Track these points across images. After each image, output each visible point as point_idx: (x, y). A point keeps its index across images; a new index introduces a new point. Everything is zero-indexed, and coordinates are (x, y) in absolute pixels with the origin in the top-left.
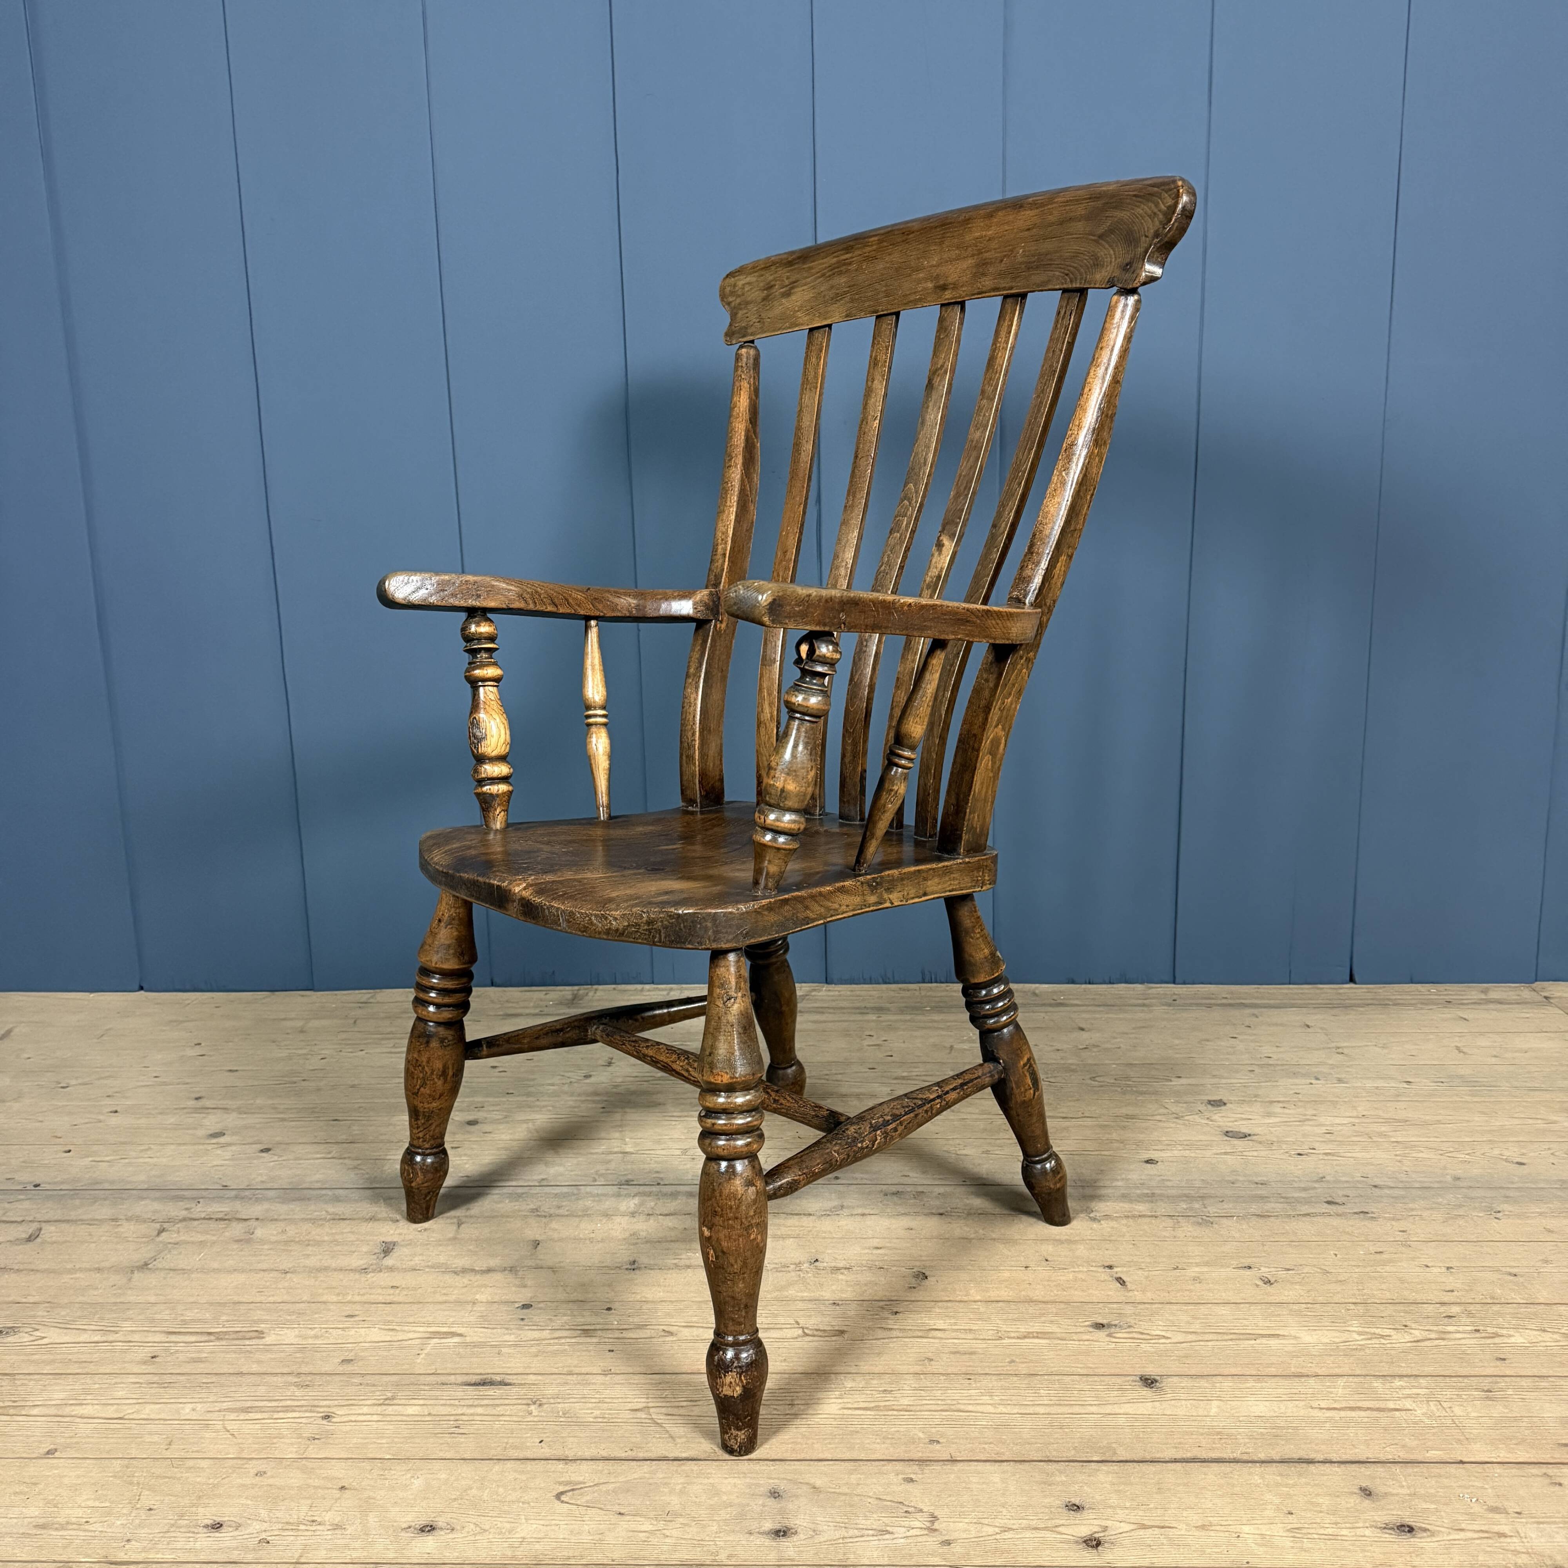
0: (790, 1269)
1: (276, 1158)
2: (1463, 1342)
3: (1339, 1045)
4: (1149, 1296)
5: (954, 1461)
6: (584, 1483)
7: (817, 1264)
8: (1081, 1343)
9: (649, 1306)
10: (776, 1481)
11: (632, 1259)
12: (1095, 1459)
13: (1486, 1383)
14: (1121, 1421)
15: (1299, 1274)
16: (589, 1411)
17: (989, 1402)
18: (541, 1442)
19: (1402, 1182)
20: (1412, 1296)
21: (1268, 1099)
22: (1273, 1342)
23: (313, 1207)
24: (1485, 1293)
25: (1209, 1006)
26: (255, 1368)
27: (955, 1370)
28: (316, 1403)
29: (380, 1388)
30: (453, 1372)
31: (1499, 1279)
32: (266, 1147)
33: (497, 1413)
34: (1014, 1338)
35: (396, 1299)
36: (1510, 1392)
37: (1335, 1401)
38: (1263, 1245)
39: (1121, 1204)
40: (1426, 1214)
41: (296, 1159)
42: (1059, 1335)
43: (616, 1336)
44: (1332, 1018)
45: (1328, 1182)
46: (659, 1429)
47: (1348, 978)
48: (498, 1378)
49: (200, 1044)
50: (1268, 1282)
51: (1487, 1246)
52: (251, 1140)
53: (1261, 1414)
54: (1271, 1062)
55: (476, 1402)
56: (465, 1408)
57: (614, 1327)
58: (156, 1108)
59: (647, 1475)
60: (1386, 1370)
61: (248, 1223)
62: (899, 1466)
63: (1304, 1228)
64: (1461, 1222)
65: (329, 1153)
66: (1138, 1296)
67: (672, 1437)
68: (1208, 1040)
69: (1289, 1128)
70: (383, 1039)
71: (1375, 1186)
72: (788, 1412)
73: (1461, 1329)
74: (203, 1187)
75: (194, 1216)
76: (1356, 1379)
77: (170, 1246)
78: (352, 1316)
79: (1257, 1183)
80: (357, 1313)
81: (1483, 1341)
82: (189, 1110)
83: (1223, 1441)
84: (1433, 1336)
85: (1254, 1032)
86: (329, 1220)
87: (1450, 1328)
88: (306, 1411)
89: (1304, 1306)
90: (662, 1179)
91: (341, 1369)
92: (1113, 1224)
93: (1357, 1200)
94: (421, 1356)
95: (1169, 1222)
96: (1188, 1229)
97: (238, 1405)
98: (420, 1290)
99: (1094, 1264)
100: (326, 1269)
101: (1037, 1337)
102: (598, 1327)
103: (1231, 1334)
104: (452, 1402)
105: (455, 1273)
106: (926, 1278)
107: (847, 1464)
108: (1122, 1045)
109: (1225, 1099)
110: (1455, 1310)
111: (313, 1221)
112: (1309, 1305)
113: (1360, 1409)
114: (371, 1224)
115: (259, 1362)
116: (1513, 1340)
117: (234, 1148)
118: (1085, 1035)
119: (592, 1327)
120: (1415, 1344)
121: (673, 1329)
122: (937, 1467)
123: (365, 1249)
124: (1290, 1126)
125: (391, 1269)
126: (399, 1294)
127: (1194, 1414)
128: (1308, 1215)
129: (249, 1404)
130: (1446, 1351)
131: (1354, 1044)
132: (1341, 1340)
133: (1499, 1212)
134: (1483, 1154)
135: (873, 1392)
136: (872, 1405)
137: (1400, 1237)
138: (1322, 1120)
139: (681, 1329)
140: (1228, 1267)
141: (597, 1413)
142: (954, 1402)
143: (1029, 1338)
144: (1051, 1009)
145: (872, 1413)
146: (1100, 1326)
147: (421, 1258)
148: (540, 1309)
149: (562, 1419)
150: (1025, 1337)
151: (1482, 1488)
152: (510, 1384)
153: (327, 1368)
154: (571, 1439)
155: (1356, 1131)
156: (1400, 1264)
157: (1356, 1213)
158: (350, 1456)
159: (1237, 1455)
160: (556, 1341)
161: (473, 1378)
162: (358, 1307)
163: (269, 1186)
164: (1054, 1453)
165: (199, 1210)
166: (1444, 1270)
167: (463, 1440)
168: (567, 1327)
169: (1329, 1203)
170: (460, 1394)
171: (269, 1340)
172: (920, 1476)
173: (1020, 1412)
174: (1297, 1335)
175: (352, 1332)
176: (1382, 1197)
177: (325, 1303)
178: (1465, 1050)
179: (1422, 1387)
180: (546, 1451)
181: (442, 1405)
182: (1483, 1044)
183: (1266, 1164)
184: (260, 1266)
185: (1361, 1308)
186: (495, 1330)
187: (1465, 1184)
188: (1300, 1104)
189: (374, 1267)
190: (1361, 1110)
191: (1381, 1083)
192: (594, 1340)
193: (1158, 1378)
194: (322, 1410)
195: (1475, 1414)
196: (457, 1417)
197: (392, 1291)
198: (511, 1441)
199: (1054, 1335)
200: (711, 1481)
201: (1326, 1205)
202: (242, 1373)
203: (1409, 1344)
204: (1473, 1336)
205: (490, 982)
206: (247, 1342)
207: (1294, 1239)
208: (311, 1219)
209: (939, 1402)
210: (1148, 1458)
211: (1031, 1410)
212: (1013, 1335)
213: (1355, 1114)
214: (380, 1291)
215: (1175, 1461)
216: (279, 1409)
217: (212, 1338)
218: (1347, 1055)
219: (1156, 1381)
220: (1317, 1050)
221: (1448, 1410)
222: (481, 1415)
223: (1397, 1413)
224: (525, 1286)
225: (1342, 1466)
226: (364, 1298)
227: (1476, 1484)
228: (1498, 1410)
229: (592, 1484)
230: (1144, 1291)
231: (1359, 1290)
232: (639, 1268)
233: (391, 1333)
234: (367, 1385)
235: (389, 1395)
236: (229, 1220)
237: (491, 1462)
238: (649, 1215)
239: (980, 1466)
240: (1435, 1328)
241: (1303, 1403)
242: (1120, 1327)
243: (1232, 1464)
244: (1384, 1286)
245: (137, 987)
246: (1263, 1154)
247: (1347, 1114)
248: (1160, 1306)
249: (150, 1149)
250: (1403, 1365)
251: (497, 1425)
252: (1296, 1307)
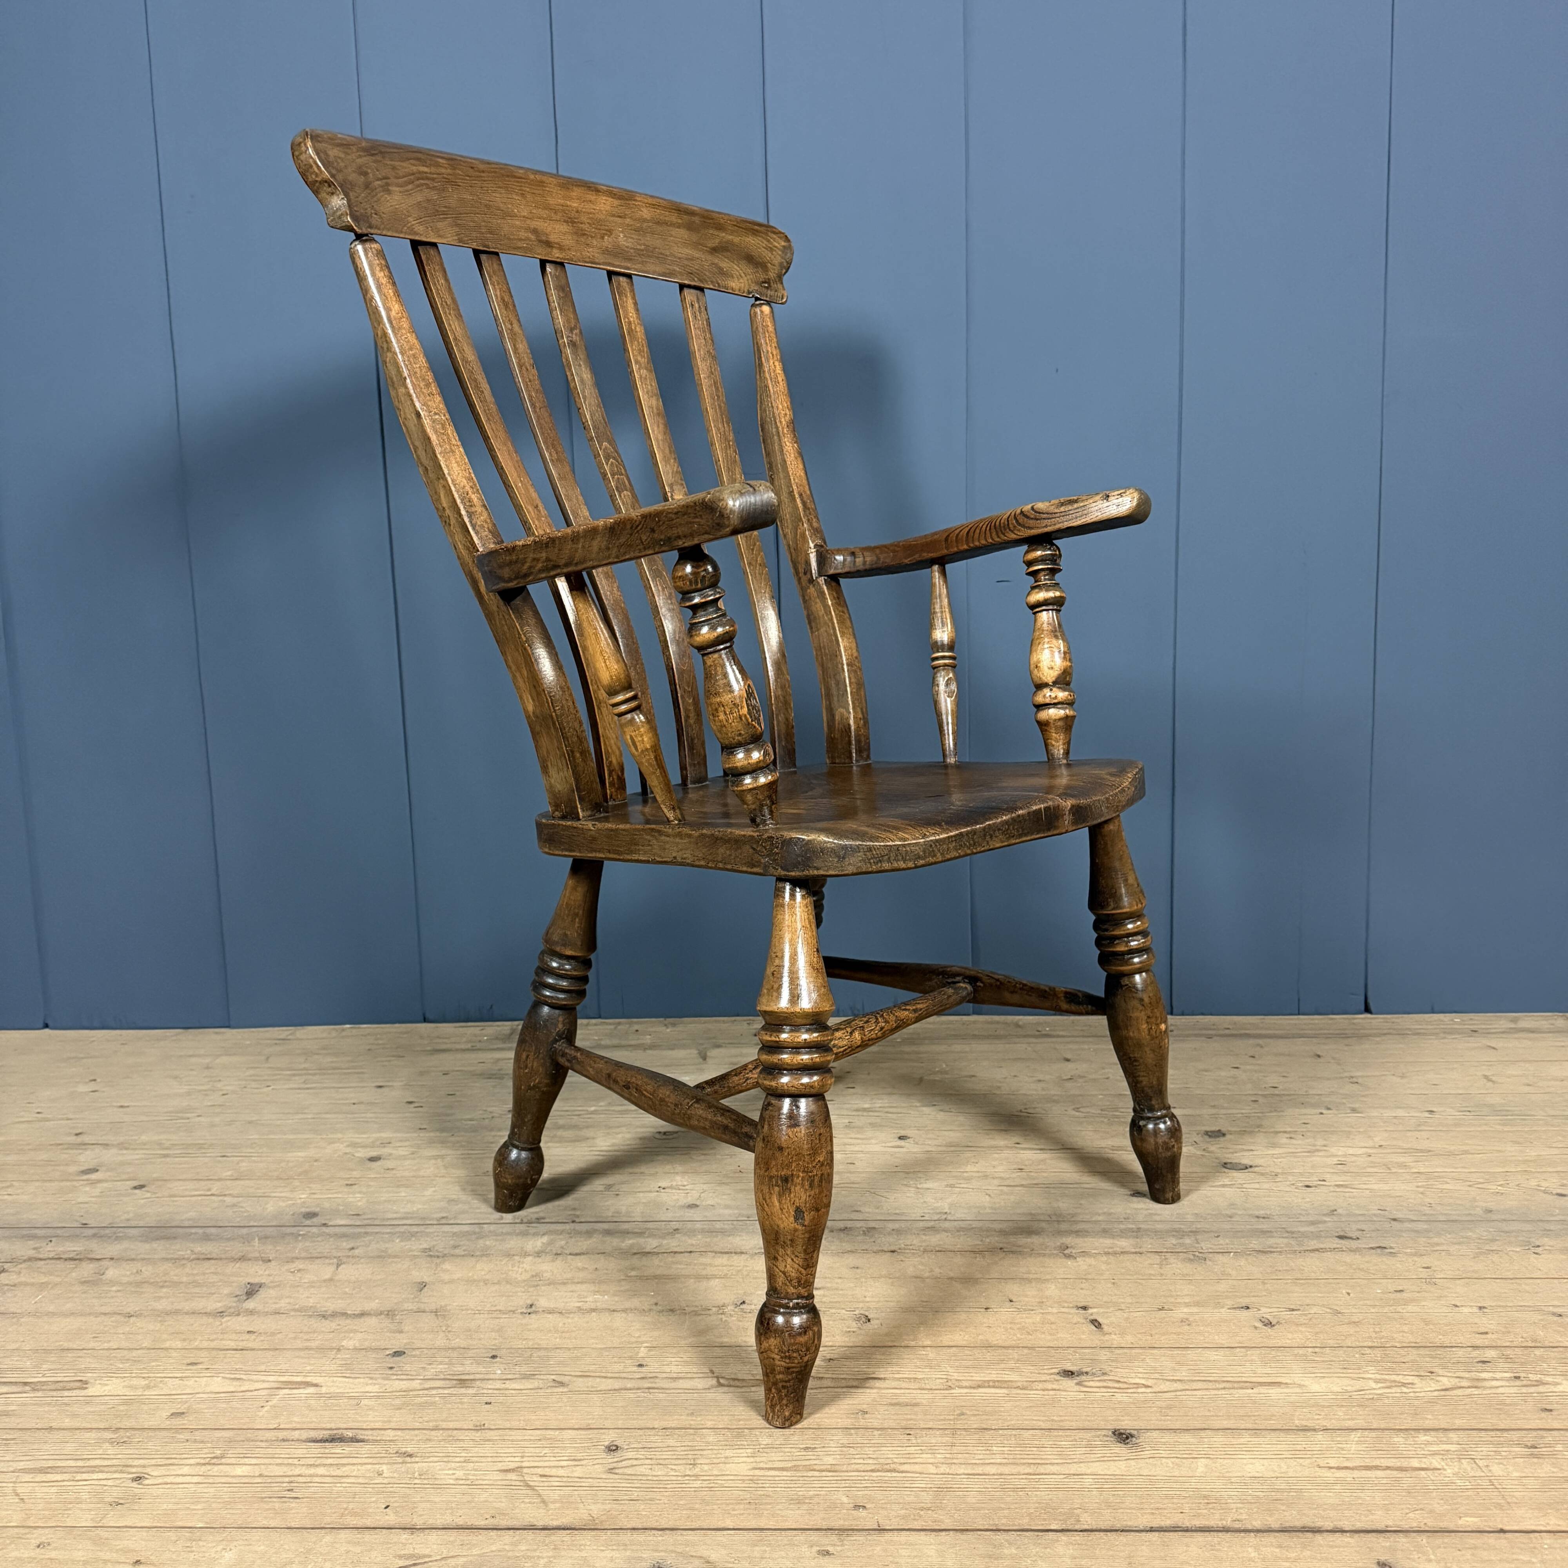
0: (711, 1312)
1: (149, 1195)
2: (1501, 1390)
3: (1352, 1074)
4: (1129, 1339)
5: (881, 1530)
6: (430, 1556)
7: (742, 1306)
8: (1045, 1393)
9: (542, 1353)
10: (662, 1554)
11: (529, 1302)
12: (1052, 1528)
13: (1530, 1438)
14: (1088, 1481)
15: (1305, 1315)
16: (451, 1472)
17: (931, 1461)
18: (387, 1507)
19: (1424, 1215)
20: (1439, 1339)
21: (1273, 1130)
22: (1274, 1392)
23: (178, 1246)
24: (1525, 1335)
25: (1210, 1037)
26: (67, 1423)
27: (892, 1424)
28: (130, 1462)
29: (209, 1445)
30: (298, 1426)
31: (1542, 1320)
32: (141, 1183)
33: (341, 1474)
34: (966, 1387)
35: (250, 1345)
36: (1559, 1447)
37: (1348, 1459)
38: (1264, 1283)
39: (1101, 1240)
40: (1453, 1249)
41: (171, 1196)
42: (1019, 1384)
43: (498, 1386)
44: (1346, 1048)
45: (1340, 1215)
46: (529, 1492)
47: (1363, 1008)
48: (350, 1434)
49: (95, 1080)
50: (1269, 1324)
51: (1526, 1284)
52: (124, 1177)
53: (1257, 1475)
54: (1277, 1092)
55: (319, 1461)
56: (304, 1468)
57: (497, 1377)
58: (29, 1144)
59: (507, 1547)
60: (1408, 1423)
61: (102, 1263)
62: (814, 1536)
63: (1311, 1264)
64: (1495, 1258)
65: (209, 1190)
66: (1115, 1339)
67: (544, 1502)
68: (1206, 1071)
69: (1296, 1160)
70: (294, 1075)
71: (1395, 1220)
72: (688, 1473)
73: (1498, 1375)
74: (60, 1225)
75: (41, 1256)
76: (1374, 1434)
77: (6, 1288)
78: (196, 1364)
79: (1258, 1217)
80: (201, 1360)
81: (1524, 1390)
82: (66, 1146)
83: (1210, 1506)
84: (1465, 1383)
85: (1259, 1062)
86: (193, 1260)
87: (1484, 1375)
88: (115, 1472)
89: (1310, 1350)
90: (578, 1216)
91: (168, 1422)
92: (1091, 1261)
93: (1374, 1234)
94: (266, 1409)
95: (1156, 1259)
96: (1176, 1266)
97: (39, 1464)
98: (279, 1336)
99: (1066, 1305)
100: (177, 1312)
101: (994, 1387)
102: (478, 1376)
103: (1224, 1381)
104: (290, 1461)
105: (324, 1316)
106: (869, 1320)
107: (751, 1533)
108: (1110, 1075)
109: (1224, 1130)
110: (1490, 1354)
111: (175, 1260)
112: (1317, 1350)
113: (1377, 1468)
114: (238, 1265)
115: (74, 1416)
116: (1560, 1388)
117: (105, 1185)
118: (1070, 1065)
119: (471, 1377)
120: (1443, 1393)
121: (565, 1379)
122: (860, 1538)
123: (226, 1291)
124: (1299, 1157)
125: (251, 1312)
126: (254, 1340)
127: (1176, 1474)
128: (1317, 1250)
129: (50, 1464)
130: (1480, 1401)
131: (1369, 1074)
132: (1354, 1389)
133: (1538, 1246)
134: (1518, 1185)
135: (793, 1450)
136: (790, 1465)
137: (1424, 1274)
138: (1333, 1150)
139: (575, 1379)
140: (1223, 1307)
141: (460, 1474)
142: (889, 1461)
143: (984, 1387)
144: (1034, 1040)
145: (789, 1474)
146: (1069, 1374)
147: (287, 1300)
148: (415, 1356)
149: (416, 1481)
150: (979, 1387)
151: (1529, 1562)
152: (362, 1441)
153: (153, 1423)
154: (423, 1505)
155: (1372, 1162)
156: (1423, 1303)
157: (1372, 1248)
158: (155, 1525)
159: (1228, 1523)
160: (426, 1392)
161: (320, 1435)
162: (204, 1354)
163: (133, 1223)
164: (1004, 1521)
165: (49, 1249)
166: (1476, 1310)
167: (293, 1505)
168: (442, 1377)
169: (1341, 1237)
170: (300, 1452)
171: (91, 1391)
172: (839, 1548)
173: (966, 1472)
174: (1302, 1383)
175: (191, 1382)
176: (1402, 1231)
177: (166, 1349)
178: (1494, 1078)
179: (1453, 1443)
180: (391, 1518)
181: (277, 1464)
182: (1514, 1073)
183: (1269, 1196)
184: (104, 1309)
185: (1378, 1353)
186: (357, 1380)
187: (1499, 1217)
188: (1309, 1134)
189: (232, 1310)
190: (1378, 1140)
191: (1401, 1113)
192: (471, 1391)
193: (1132, 1432)
194: (134, 1470)
195: (1516, 1474)
196: (292, 1479)
197: (247, 1336)
198: (351, 1506)
199: (1015, 1385)
200: (584, 1554)
201: (1337, 1240)
202: (51, 1428)
203: (1436, 1393)
204: (1512, 1383)
205: (422, 1018)
206: (66, 1393)
207: (1299, 1276)
208: (171, 1259)
209: (871, 1461)
210: (1118, 1526)
211: (979, 1470)
212: (965, 1384)
213: (1371, 1144)
214: (234, 1336)
215: (1152, 1530)
216: (84, 1470)
217: (27, 1388)
218: (1361, 1085)
219: (1132, 1436)
220: (1328, 1079)
221: (1484, 1469)
222: (321, 1476)
223: (1423, 1473)
224: (401, 1332)
225: (1356, 1536)
226: (213, 1345)
227: (1521, 1557)
228: (1546, 1469)
229: (439, 1557)
230: (1122, 1334)
231: (1376, 1332)
232: (536, 1312)
233: (235, 1383)
234: (195, 1441)
235: (218, 1452)
236: (80, 1260)
237: (323, 1531)
238: (557, 1254)
239: (914, 1537)
240: (1467, 1375)
241: (1308, 1461)
242: (1093, 1374)
243: (1220, 1534)
244: (1406, 1328)
245: (41, 1025)
246: (1266, 1186)
247: (1363, 1144)
248: (1140, 1351)
249: (11, 1186)
250: (1429, 1417)
251: (339, 1488)
252: (1301, 1351)
